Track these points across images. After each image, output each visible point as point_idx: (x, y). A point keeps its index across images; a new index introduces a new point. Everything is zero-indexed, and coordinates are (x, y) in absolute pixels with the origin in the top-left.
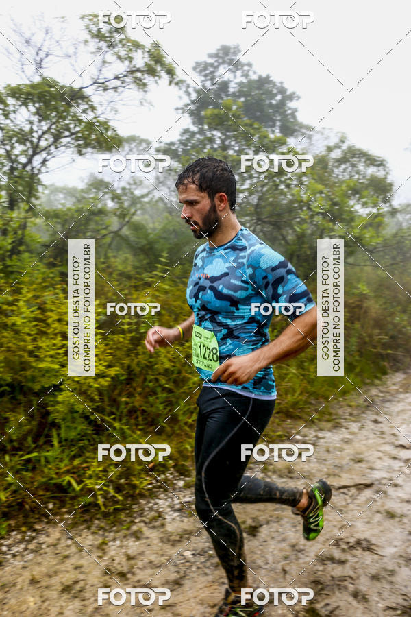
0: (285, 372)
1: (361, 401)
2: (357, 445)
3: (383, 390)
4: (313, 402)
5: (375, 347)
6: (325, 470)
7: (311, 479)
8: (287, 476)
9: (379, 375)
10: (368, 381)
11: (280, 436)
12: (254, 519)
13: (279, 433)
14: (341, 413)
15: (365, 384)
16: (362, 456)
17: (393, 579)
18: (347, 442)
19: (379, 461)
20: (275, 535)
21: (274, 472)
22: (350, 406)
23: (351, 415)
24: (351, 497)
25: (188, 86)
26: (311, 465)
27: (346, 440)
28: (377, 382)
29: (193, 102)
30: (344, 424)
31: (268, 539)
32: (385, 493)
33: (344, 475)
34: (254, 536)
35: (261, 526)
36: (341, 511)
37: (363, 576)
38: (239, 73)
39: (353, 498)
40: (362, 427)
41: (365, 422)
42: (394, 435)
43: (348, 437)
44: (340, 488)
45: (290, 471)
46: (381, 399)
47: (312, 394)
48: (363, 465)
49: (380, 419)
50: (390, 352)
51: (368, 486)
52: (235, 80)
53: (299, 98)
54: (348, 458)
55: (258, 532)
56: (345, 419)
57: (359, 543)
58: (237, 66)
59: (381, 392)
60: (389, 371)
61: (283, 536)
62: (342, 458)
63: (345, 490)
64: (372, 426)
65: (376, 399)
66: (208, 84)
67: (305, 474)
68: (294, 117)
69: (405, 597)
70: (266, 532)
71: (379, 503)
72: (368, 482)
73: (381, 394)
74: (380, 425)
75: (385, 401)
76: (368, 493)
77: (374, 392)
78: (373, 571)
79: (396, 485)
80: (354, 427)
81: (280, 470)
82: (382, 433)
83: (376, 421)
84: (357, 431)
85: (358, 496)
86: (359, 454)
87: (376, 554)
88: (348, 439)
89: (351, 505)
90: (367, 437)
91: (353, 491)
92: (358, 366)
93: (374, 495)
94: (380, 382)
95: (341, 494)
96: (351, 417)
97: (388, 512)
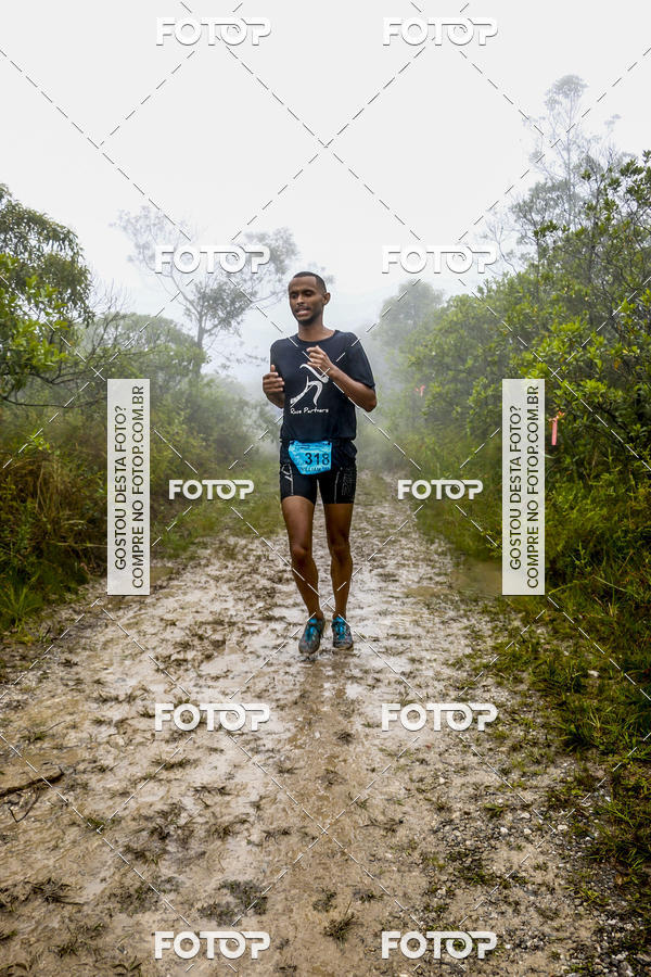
1: (42, 632)
2: (34, 710)
3: (77, 609)
5: (64, 539)
9: (73, 585)
10: (53, 597)
14: (6, 658)
15: (50, 602)
16: (42, 729)
17: (100, 942)
18: (17, 707)
19: (72, 734)
22: (23, 643)
23: (23, 658)
24: (22, 807)
27: (15, 704)
28: (69, 596)
30: (12, 676)
32: (85, 786)
33: (10, 770)
37: (46, 953)
39: (28, 808)
40: (45, 676)
41: (49, 668)
42: (98, 682)
43: (20, 698)
44: (3, 794)
46: (77, 624)
48: (46, 744)
49: (75, 659)
50: (89, 545)
51: (54, 780)
54: (18, 736)
56: (13, 667)
57: (37, 890)
59: (77, 612)
60: (89, 576)
63: (13, 797)
64: (60, 672)
65: (69, 626)
69: (120, 970)
71: (74, 807)
72: (54, 772)
73: (78, 618)
74: (75, 669)
75: (82, 627)
76: (54, 793)
77: (65, 614)
78: (64, 938)
79: (103, 770)
80: (30, 679)
82: (79, 682)
83: (68, 664)
84: (34, 684)
85: (34, 803)
86: (38, 725)
87: (69, 904)
88: (18, 701)
89: (25, 822)
90: (52, 694)
91: (27, 795)
92: (35, 572)
93: (64, 794)
94: (74, 597)
95: (6, 806)
96: (24, 662)
97: (90, 820)
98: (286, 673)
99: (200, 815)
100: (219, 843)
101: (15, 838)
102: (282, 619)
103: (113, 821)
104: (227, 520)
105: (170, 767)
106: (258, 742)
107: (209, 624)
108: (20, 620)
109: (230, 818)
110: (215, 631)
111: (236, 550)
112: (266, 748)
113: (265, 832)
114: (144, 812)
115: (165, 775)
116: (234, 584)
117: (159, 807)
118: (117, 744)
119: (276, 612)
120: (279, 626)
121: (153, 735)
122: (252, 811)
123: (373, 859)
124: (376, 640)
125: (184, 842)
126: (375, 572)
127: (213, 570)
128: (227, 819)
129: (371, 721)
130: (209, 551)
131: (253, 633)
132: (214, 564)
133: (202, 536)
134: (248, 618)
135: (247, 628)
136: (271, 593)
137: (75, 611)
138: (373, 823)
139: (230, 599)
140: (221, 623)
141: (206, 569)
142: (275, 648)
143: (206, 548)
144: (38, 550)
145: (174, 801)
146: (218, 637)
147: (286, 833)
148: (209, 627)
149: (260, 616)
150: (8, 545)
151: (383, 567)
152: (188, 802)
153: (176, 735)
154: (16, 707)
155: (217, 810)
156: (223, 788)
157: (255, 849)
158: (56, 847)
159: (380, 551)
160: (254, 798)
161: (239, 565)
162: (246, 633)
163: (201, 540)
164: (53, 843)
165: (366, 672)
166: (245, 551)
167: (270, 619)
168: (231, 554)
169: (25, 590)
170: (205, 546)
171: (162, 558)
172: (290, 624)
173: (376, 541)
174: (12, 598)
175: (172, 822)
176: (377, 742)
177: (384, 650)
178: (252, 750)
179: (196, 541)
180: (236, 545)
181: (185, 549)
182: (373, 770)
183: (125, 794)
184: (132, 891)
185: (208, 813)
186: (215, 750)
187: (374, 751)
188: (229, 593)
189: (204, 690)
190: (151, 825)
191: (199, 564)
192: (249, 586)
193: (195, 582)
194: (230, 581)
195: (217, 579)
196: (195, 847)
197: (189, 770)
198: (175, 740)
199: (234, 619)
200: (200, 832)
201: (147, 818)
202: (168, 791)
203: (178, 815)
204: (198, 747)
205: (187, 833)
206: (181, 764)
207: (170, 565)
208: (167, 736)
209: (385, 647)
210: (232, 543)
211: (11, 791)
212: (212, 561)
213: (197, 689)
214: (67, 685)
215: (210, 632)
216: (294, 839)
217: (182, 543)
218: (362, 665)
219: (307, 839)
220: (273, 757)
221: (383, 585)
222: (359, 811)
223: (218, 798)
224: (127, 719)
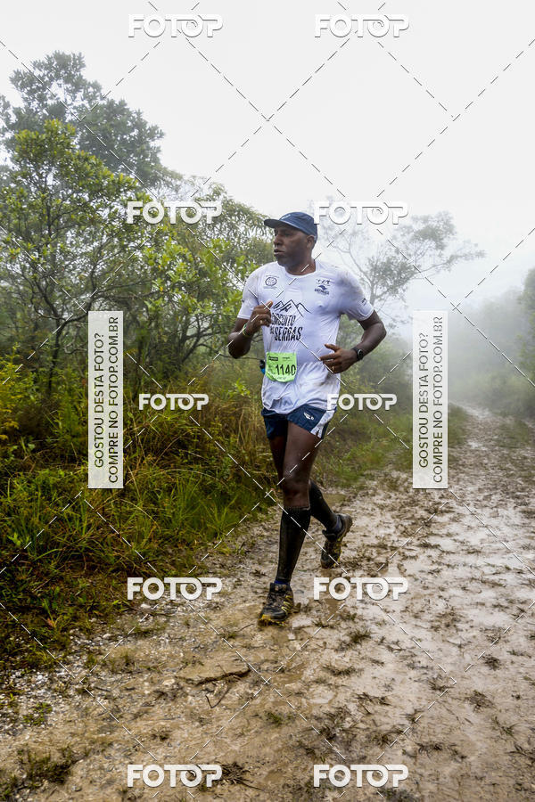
0: (128, 509)
1: (238, 545)
2: (228, 611)
3: (266, 527)
4: (170, 551)
5: (258, 468)
6: (182, 655)
7: (159, 672)
8: (123, 671)
9: (264, 507)
11: (118, 607)
12: (62, 751)
13: (115, 602)
14: (209, 565)
16: (235, 629)
20: (95, 776)
21: (104, 665)
22: (223, 553)
23: (222, 566)
24: (216, 695)
25: (7, 105)
26: (161, 649)
27: (214, 605)
28: (260, 516)
29: (12, 127)
31: (85, 784)
33: (207, 662)
34: (62, 782)
35: (74, 762)
36: (201, 720)
38: (80, 95)
39: (221, 696)
40: (238, 584)
41: (242, 576)
44: (201, 683)
45: (128, 661)
46: (265, 540)
47: (167, 538)
48: (238, 643)
49: (263, 570)
51: (242, 675)
52: (76, 104)
53: (162, 135)
54: (216, 633)
55: (68, 773)
57: (225, 771)
58: (77, 84)
59: (267, 530)
61: (108, 776)
62: (207, 633)
63: (209, 686)
64: (251, 580)
65: (259, 541)
66: (35, 104)
67: (151, 665)
68: (156, 160)
70: (80, 773)
71: (258, 701)
72: (243, 669)
73: (265, 534)
74: (262, 579)
76: (241, 687)
77: (256, 530)
79: (282, 670)
81: (113, 662)
83: (257, 574)
84: (230, 590)
85: (227, 692)
86: (231, 626)
87: (251, 787)
88: (217, 603)
89: (217, 708)
90: (244, 599)
91: (220, 685)
92: (235, 494)
93: (250, 688)
94: (264, 516)
95: (204, 692)
96: (222, 570)
97: (270, 715)
98: (440, 597)
99: (362, 721)
100: (377, 749)
101: (210, 722)
102: (437, 546)
103: (289, 718)
104: (391, 456)
105: (338, 673)
106: (414, 659)
107: (374, 547)
108: (221, 534)
109: (388, 727)
110: (379, 554)
111: (399, 482)
112: (421, 665)
113: (418, 744)
114: (315, 712)
115: (333, 680)
116: (396, 513)
117: (327, 709)
118: (295, 648)
119: (432, 541)
120: (434, 553)
121: (325, 643)
122: (406, 722)
123: (519, 787)
124: (520, 572)
125: (348, 745)
126: (519, 508)
127: (378, 499)
128: (385, 728)
129: (516, 649)
130: (375, 483)
131: (412, 557)
132: (379, 495)
133: (371, 469)
134: (407, 544)
135: (407, 553)
136: (428, 524)
137: (265, 529)
138: (519, 750)
139: (393, 526)
140: (385, 547)
141: (375, 499)
142: (431, 573)
143: (374, 480)
144: (238, 477)
145: (341, 705)
146: (382, 559)
147: (437, 748)
148: (374, 550)
149: (418, 542)
150: (214, 471)
151: (526, 504)
152: (352, 707)
153: (344, 646)
154: (215, 608)
155: (377, 717)
156: (383, 698)
157: (408, 759)
158: (242, 734)
159: (523, 490)
160: (410, 711)
161: (401, 496)
162: (405, 558)
163: (369, 472)
164: (240, 730)
165: (511, 602)
166: (406, 484)
167: (426, 546)
168: (394, 486)
169: (225, 510)
170: (372, 478)
171: (337, 486)
172: (443, 552)
173: (519, 480)
174: (216, 515)
175: (338, 725)
176: (521, 670)
177: (527, 582)
178: (408, 665)
179: (365, 473)
180: (398, 479)
181: (355, 479)
182: (518, 697)
183: (299, 694)
184: (302, 784)
185: (368, 720)
186: (377, 662)
187: (519, 678)
188: (392, 521)
189: (369, 606)
190: (321, 726)
191: (367, 494)
192: (409, 515)
193: (363, 509)
194: (393, 510)
195: (382, 507)
196: (357, 750)
197: (354, 678)
198: (343, 649)
199: (396, 545)
200: (362, 737)
201: (318, 719)
202: (336, 696)
203: (343, 719)
204: (363, 658)
205: (350, 736)
206: (348, 672)
207: (343, 493)
208: (337, 646)
209: (529, 580)
210: (395, 476)
211: (208, 680)
212: (379, 491)
213: (364, 606)
214: (256, 593)
215: (375, 555)
216: (445, 755)
217: (353, 474)
218: (508, 595)
219: (457, 757)
220: (426, 674)
221: (527, 521)
222: (505, 736)
223: (378, 707)
224: (304, 627)
